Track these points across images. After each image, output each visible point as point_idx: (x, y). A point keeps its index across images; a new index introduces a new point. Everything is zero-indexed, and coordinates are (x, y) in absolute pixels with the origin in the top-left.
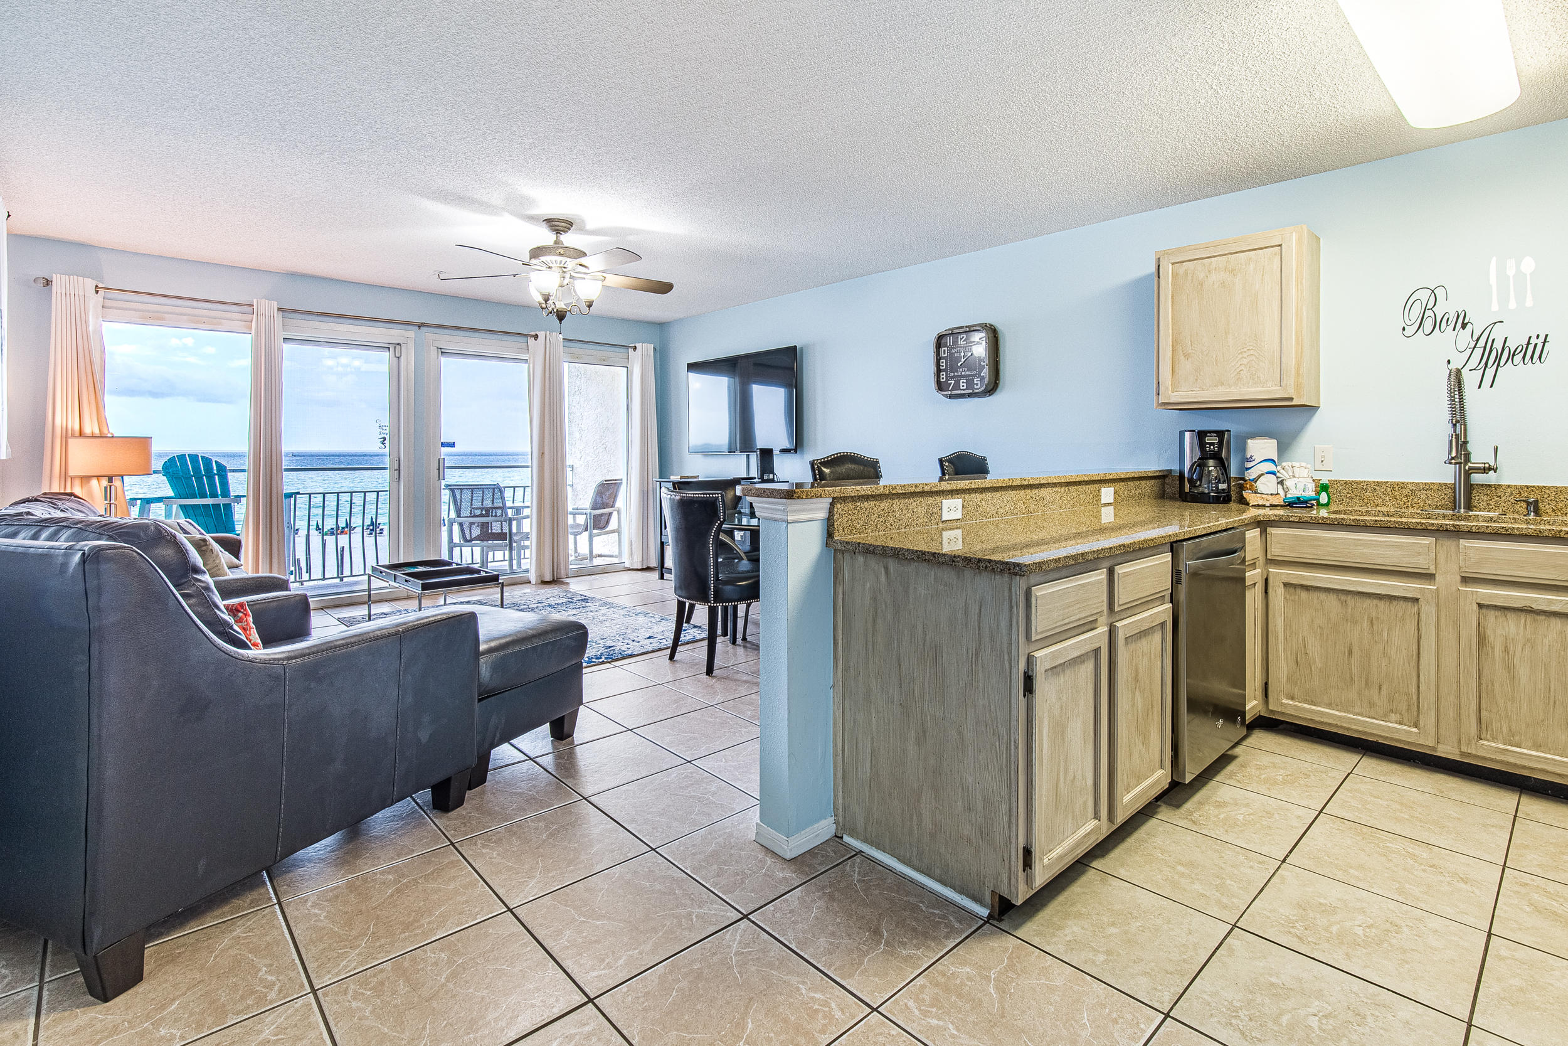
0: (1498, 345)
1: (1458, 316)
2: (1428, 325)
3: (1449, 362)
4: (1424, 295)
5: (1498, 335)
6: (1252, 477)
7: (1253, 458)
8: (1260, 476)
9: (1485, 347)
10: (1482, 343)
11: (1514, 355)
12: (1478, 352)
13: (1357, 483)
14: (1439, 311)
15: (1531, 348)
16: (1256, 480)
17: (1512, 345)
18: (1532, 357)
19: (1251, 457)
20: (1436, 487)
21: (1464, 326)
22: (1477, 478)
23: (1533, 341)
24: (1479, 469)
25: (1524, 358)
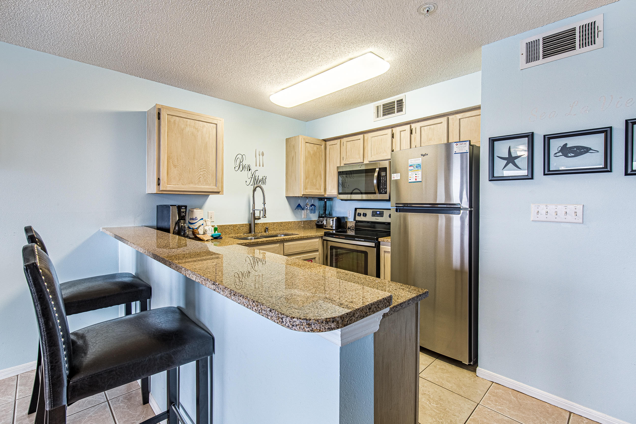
0: (257, 178)
1: (248, 166)
2: (241, 167)
3: (246, 181)
4: (240, 156)
5: (257, 174)
6: (196, 227)
7: (197, 218)
8: (199, 227)
9: (254, 178)
10: (253, 177)
11: (260, 182)
12: (253, 179)
13: (224, 226)
14: (244, 163)
15: (263, 179)
16: (197, 229)
17: (260, 178)
18: (263, 183)
19: (196, 218)
20: (244, 226)
21: (250, 170)
22: (257, 221)
23: (264, 178)
24: (257, 218)
25: (262, 183)
